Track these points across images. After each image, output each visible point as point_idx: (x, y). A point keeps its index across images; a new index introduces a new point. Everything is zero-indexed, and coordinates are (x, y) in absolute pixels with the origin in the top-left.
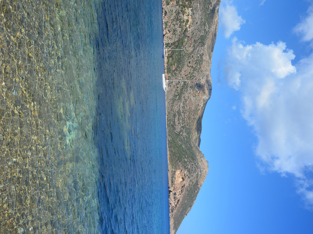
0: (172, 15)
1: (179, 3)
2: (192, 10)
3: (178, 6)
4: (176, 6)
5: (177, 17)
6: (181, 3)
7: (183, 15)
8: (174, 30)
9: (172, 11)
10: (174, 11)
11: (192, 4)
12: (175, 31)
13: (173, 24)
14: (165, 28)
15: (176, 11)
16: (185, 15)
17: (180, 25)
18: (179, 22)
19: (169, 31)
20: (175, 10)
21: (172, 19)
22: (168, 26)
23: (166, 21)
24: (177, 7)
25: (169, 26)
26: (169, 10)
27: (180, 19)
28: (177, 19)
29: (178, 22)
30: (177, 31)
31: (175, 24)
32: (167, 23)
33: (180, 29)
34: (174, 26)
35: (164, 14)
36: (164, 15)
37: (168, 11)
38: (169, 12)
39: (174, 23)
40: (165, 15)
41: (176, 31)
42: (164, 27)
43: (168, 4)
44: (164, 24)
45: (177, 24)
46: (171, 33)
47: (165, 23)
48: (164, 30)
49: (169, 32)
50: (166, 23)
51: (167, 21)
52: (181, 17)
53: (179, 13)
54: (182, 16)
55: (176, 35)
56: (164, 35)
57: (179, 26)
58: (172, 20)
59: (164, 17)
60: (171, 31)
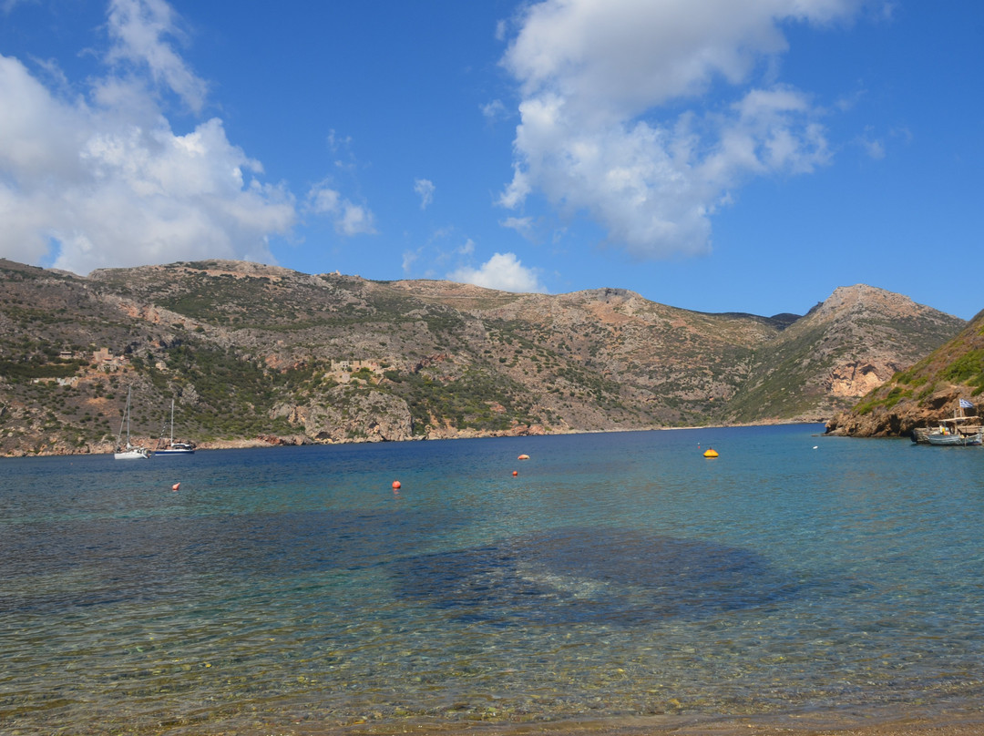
0: (330, 417)
1: (304, 398)
2: (338, 361)
3: (311, 399)
4: (309, 405)
5: (338, 402)
6: (305, 393)
7: (338, 384)
8: (371, 412)
9: (320, 417)
10: (321, 411)
11: (323, 359)
12: (375, 409)
13: (356, 414)
14: (365, 436)
15: (322, 405)
16: (339, 381)
17: (362, 393)
18: (354, 395)
19: (372, 426)
20: (319, 407)
21: (340, 418)
22: (360, 429)
23: (345, 434)
24: (313, 402)
25: (360, 425)
26: (317, 424)
27: (346, 393)
28: (343, 403)
29: (352, 399)
30: (377, 402)
31: (356, 409)
32: (351, 432)
33: (372, 392)
34: (362, 410)
35: (325, 440)
36: (330, 441)
37: (317, 427)
38: (322, 426)
39: (353, 410)
40: (328, 436)
41: (378, 405)
42: (362, 440)
43: (303, 428)
44: (351, 440)
45: (358, 403)
46: (379, 419)
47: (349, 437)
48: (370, 439)
49: (377, 424)
50: (352, 434)
51: (347, 431)
52: (341, 390)
53: (329, 398)
54: (339, 388)
55: (387, 405)
56: (385, 440)
57: (363, 398)
58: (343, 418)
59: (334, 440)
60: (375, 420)
